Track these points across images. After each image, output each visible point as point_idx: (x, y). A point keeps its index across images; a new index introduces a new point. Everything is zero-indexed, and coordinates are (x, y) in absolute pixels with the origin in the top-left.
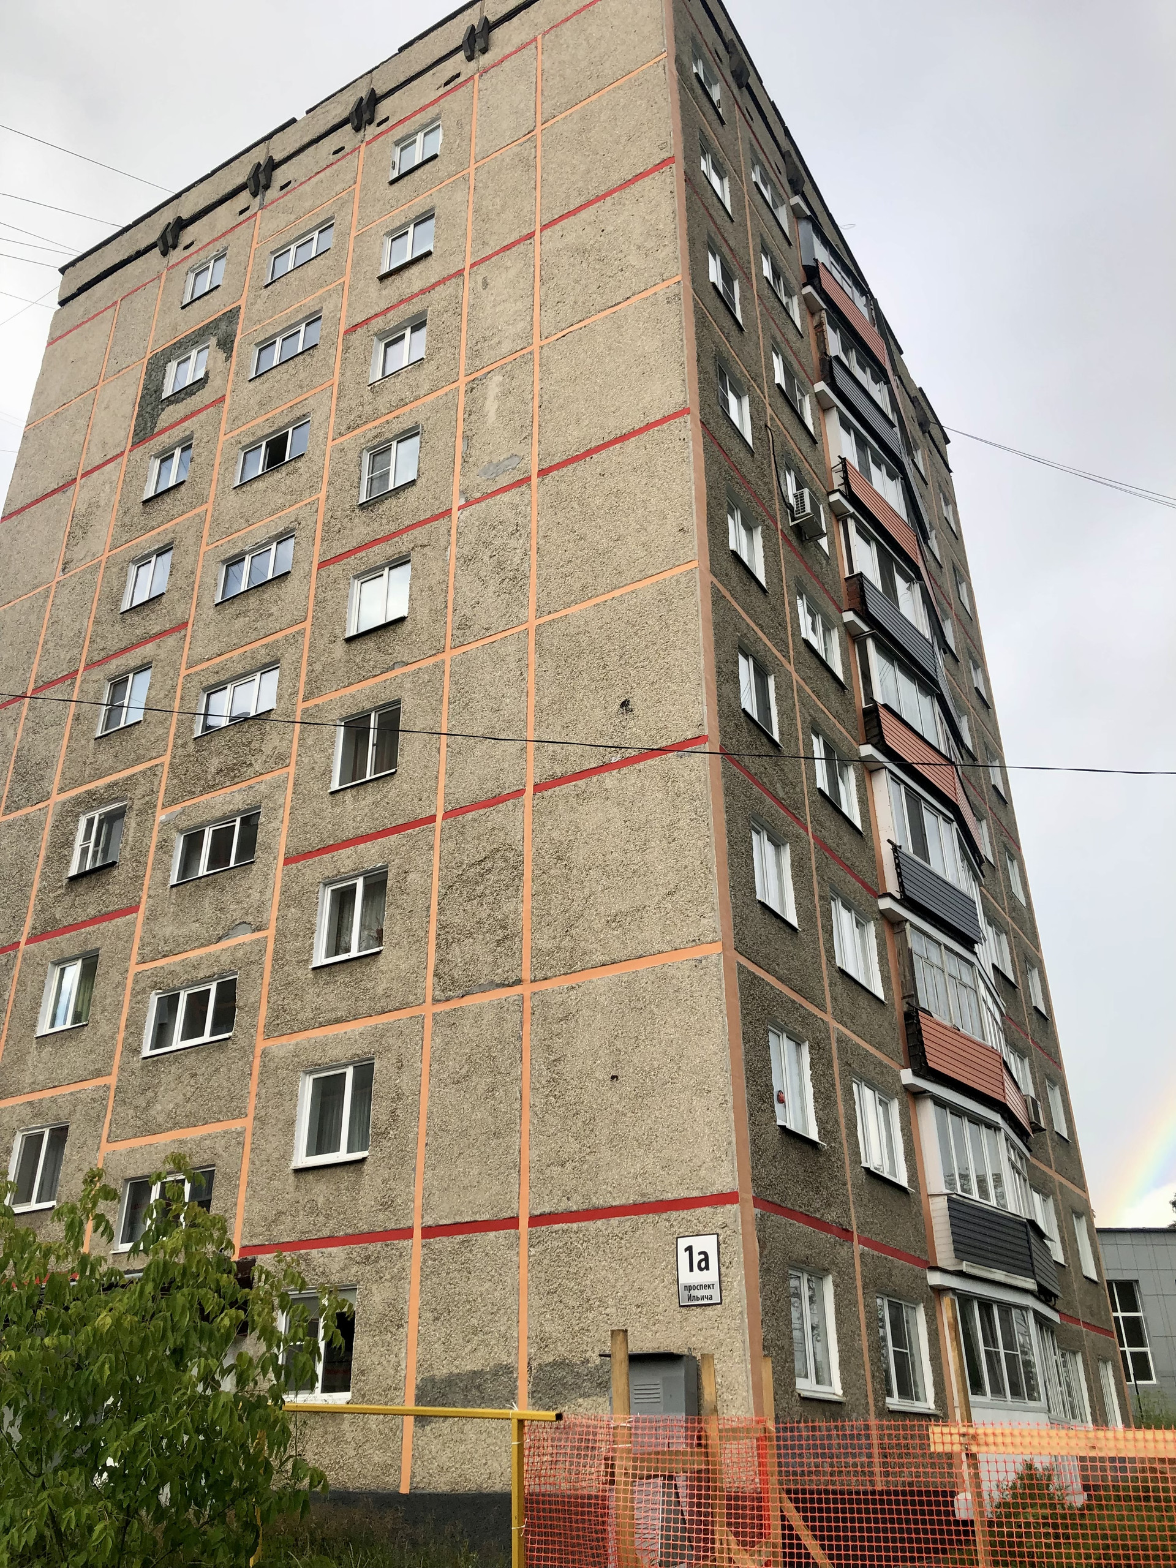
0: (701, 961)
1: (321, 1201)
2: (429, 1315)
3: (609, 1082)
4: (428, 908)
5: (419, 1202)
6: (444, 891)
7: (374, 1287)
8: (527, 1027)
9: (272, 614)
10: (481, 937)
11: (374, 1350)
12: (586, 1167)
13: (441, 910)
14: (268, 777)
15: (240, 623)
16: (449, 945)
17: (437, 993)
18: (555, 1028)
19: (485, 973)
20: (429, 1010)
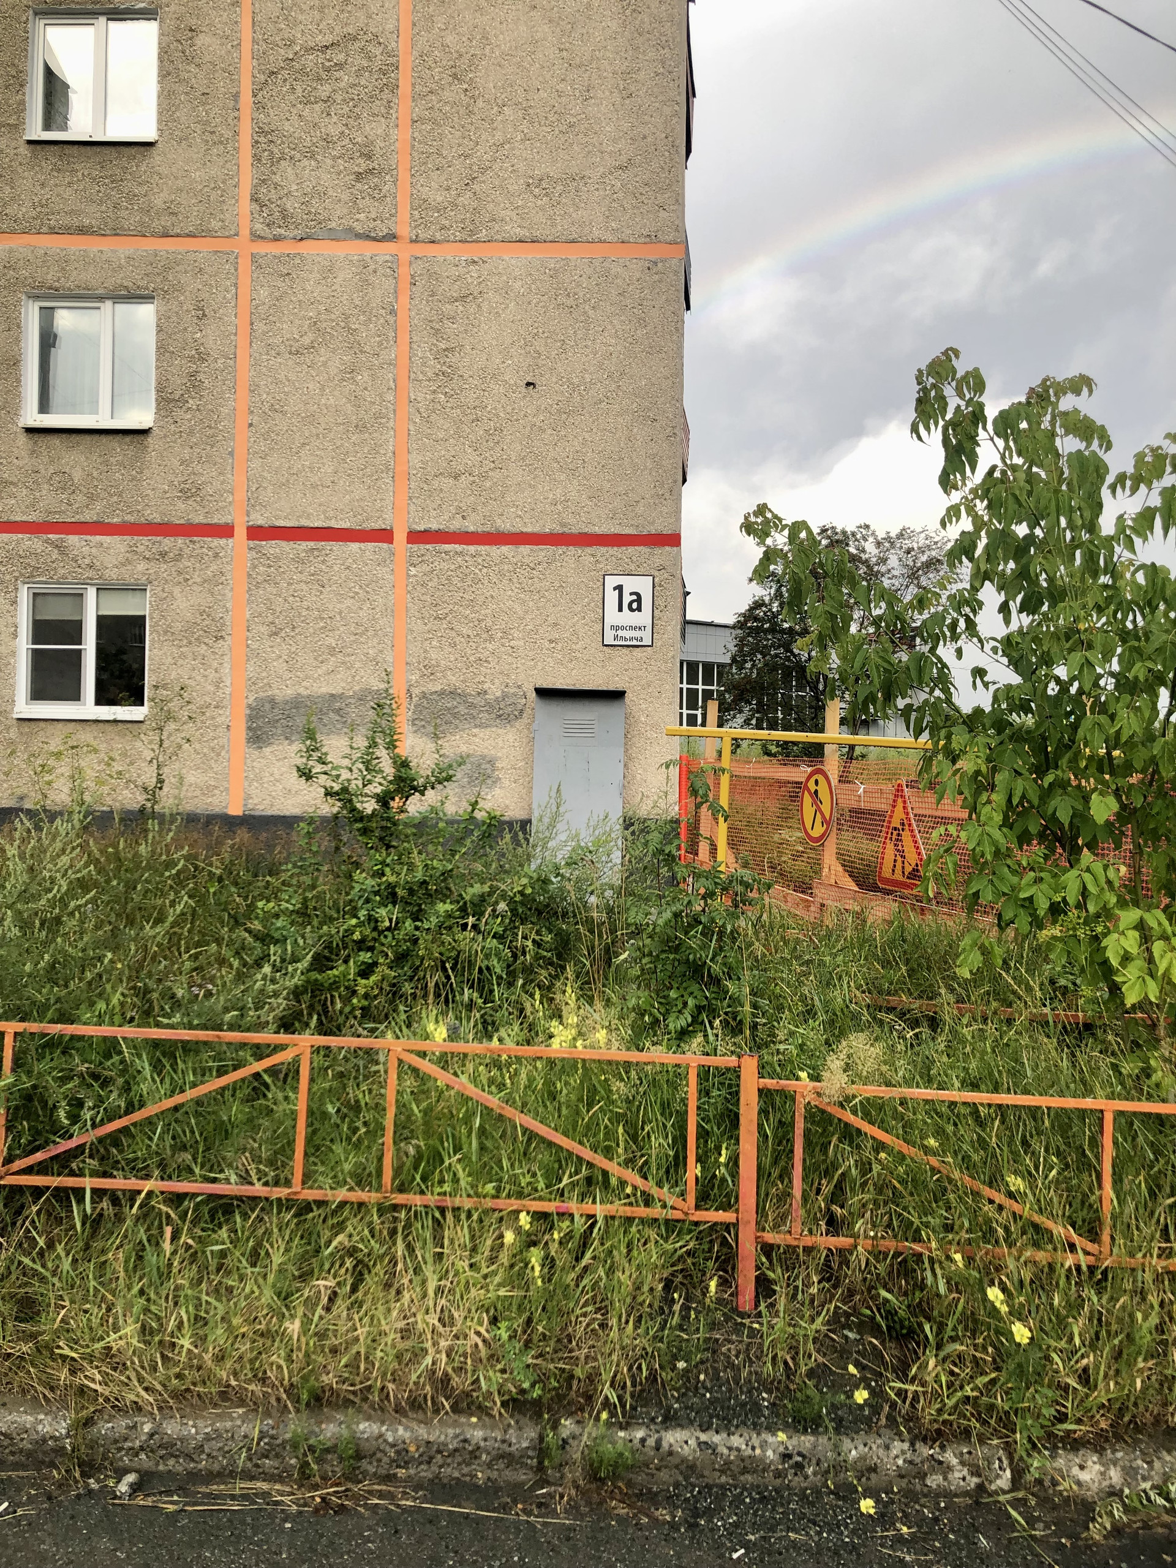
0: (656, 263)
1: (77, 475)
2: (264, 629)
3: (524, 390)
4: (236, 97)
5: (241, 495)
6: (262, 78)
7: (177, 591)
8: (404, 299)
10: (329, 162)
11: (180, 662)
12: (488, 484)
13: (259, 106)
16: (274, 161)
17: (258, 226)
18: (448, 308)
19: (338, 215)
20: (243, 247)
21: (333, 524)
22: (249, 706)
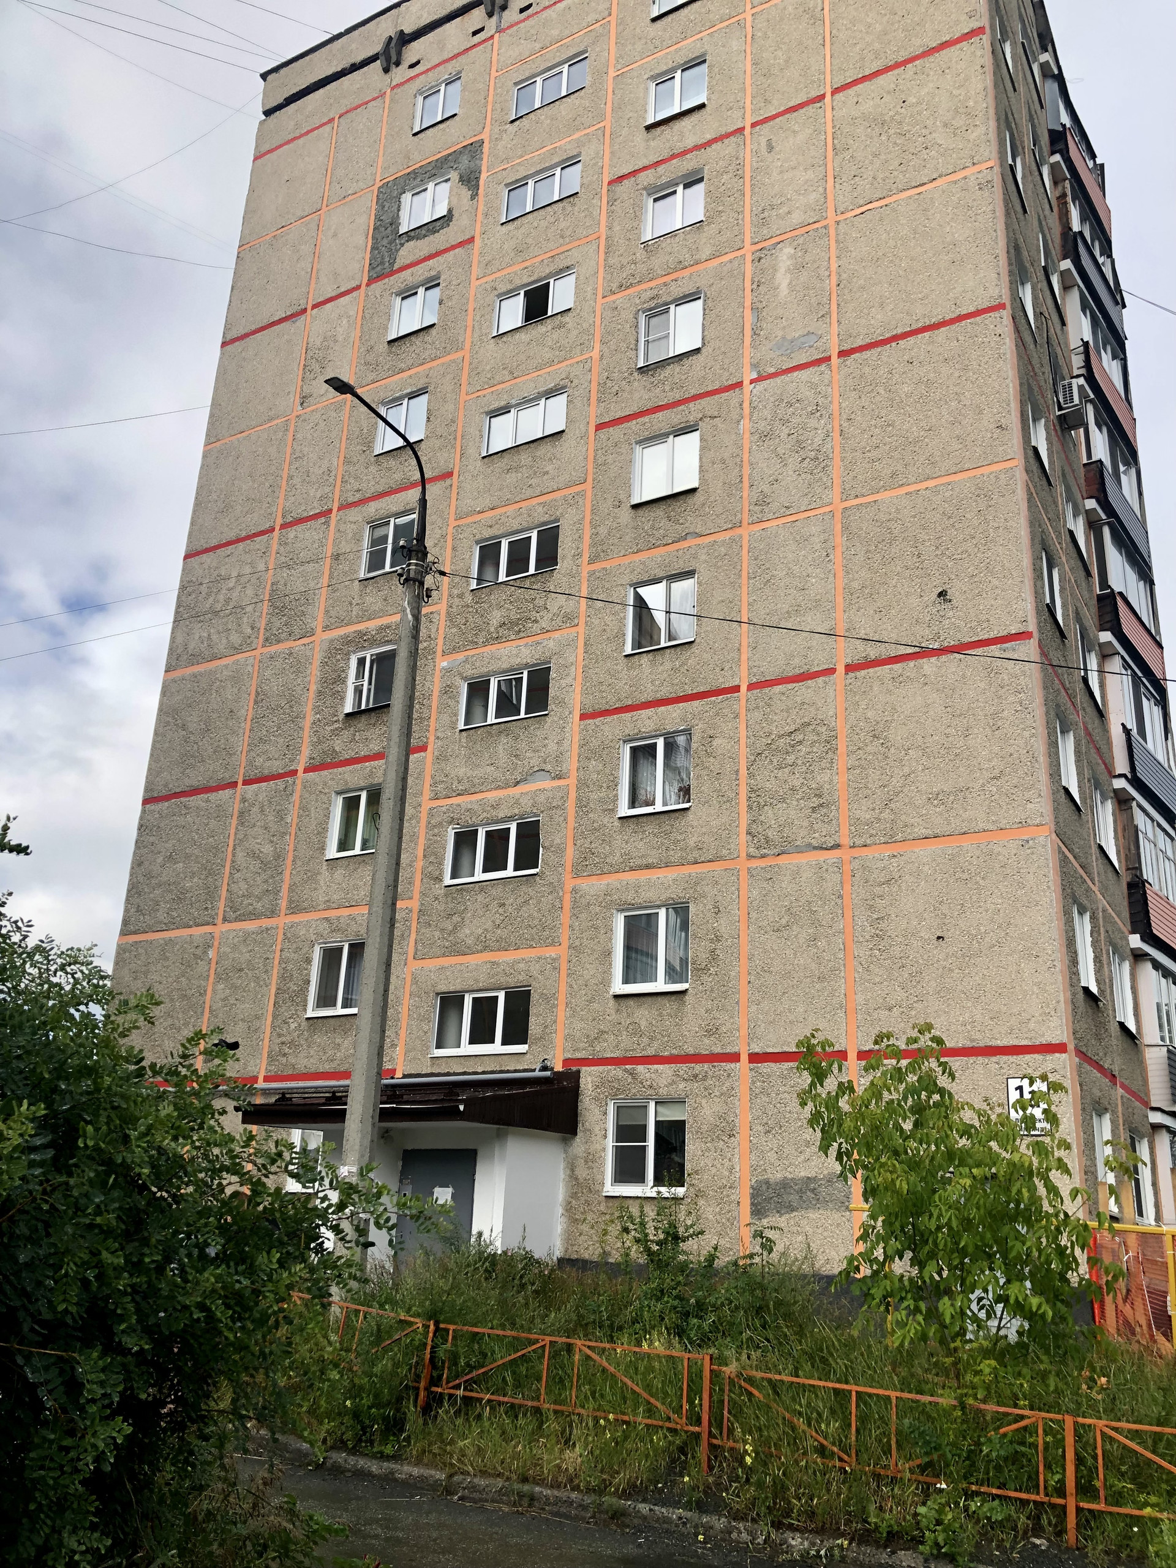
0: (1028, 841)
1: (643, 1024)
2: (760, 1128)
3: (935, 942)
4: (737, 771)
5: (744, 1032)
6: (753, 758)
7: (704, 1101)
8: (847, 887)
9: (547, 473)
10: (795, 803)
11: (707, 1154)
12: (913, 1013)
13: (751, 775)
14: (557, 635)
15: (512, 478)
16: (760, 807)
17: (751, 850)
18: (878, 890)
19: (801, 837)
20: (743, 864)
22: (752, 1187)
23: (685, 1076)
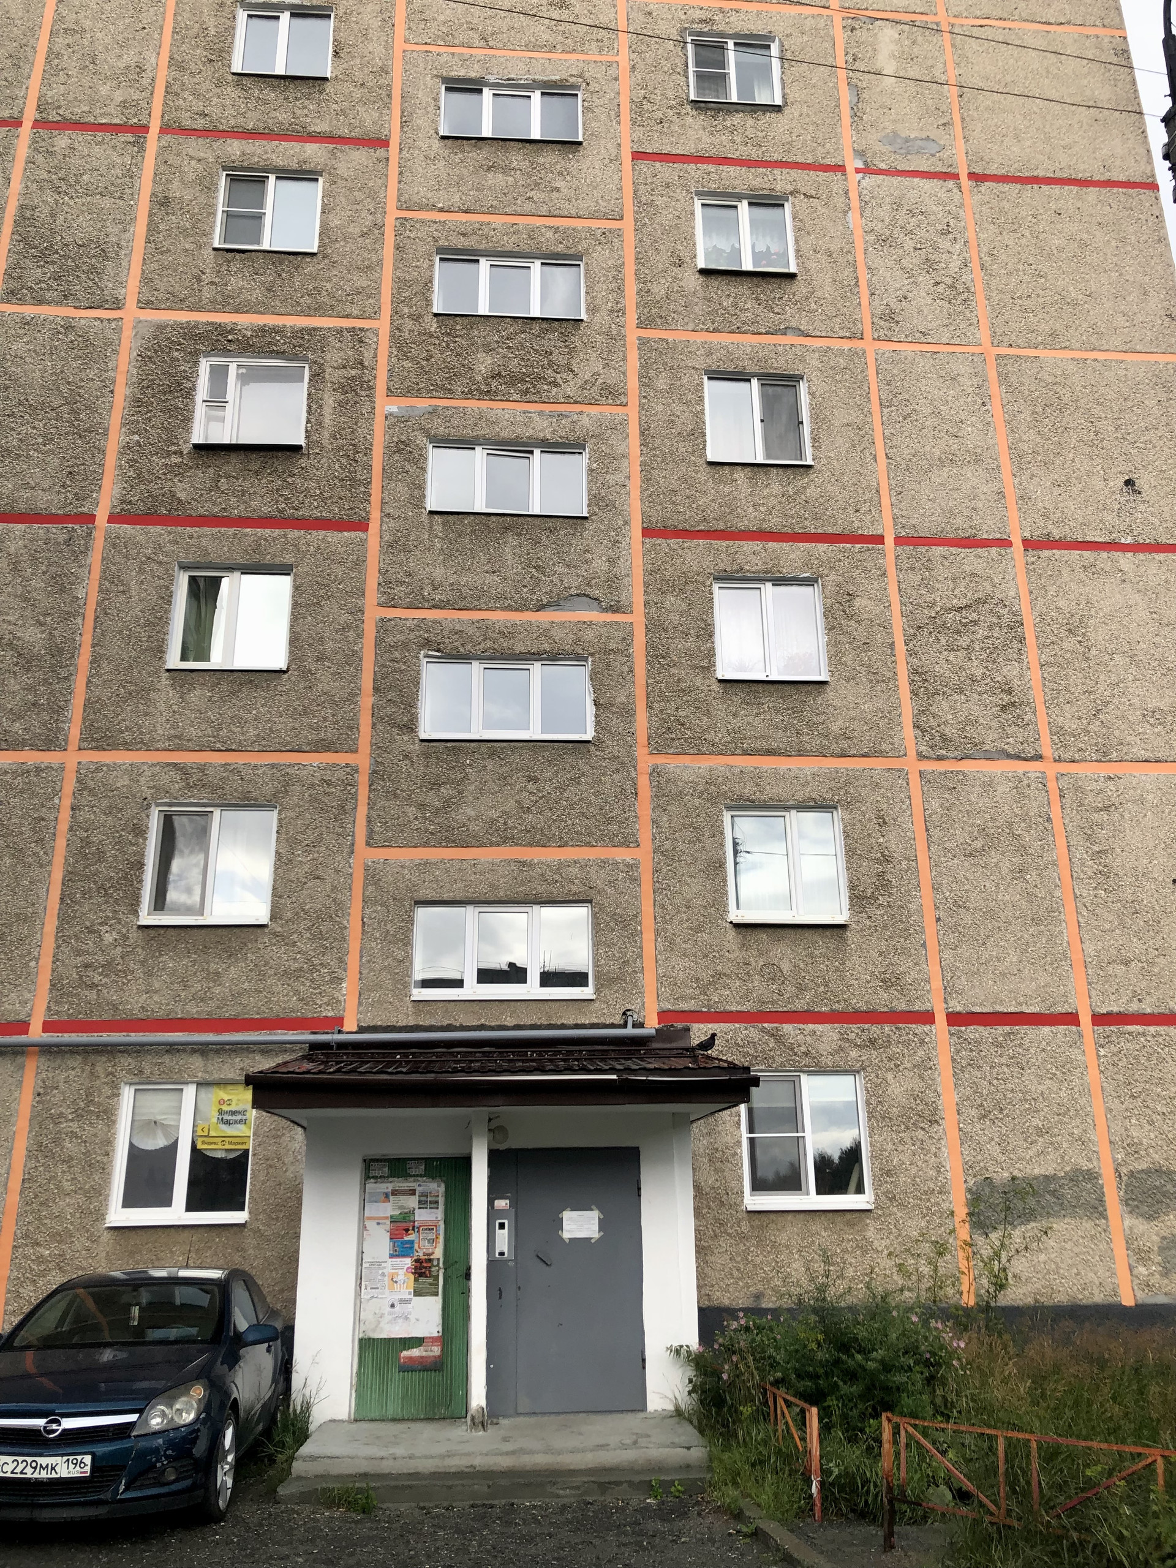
2: (974, 1112)
3: (1171, 885)
4: (892, 646)
5: (937, 984)
6: (911, 631)
7: (890, 1076)
8: (1057, 809)
10: (976, 696)
13: (912, 653)
14: (593, 410)
15: (496, 179)
16: (929, 695)
17: (923, 748)
20: (912, 765)
21: (1024, 1009)
22: (969, 1190)
23: (859, 1041)
